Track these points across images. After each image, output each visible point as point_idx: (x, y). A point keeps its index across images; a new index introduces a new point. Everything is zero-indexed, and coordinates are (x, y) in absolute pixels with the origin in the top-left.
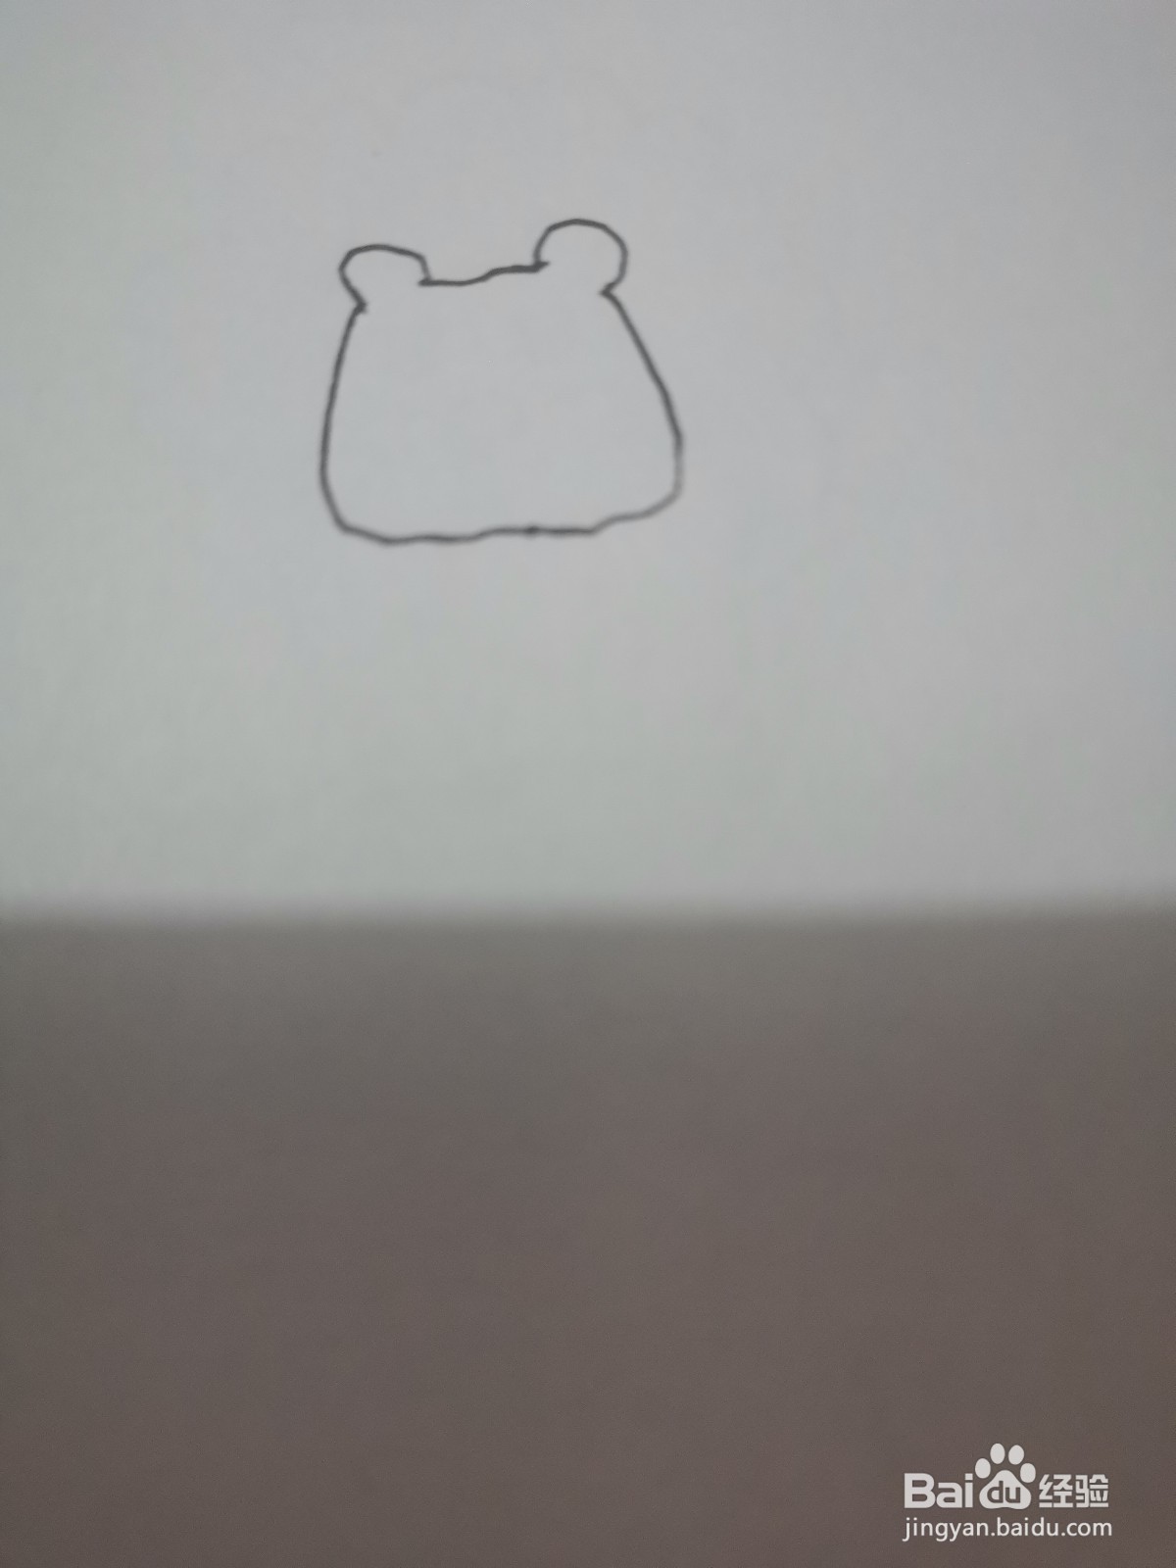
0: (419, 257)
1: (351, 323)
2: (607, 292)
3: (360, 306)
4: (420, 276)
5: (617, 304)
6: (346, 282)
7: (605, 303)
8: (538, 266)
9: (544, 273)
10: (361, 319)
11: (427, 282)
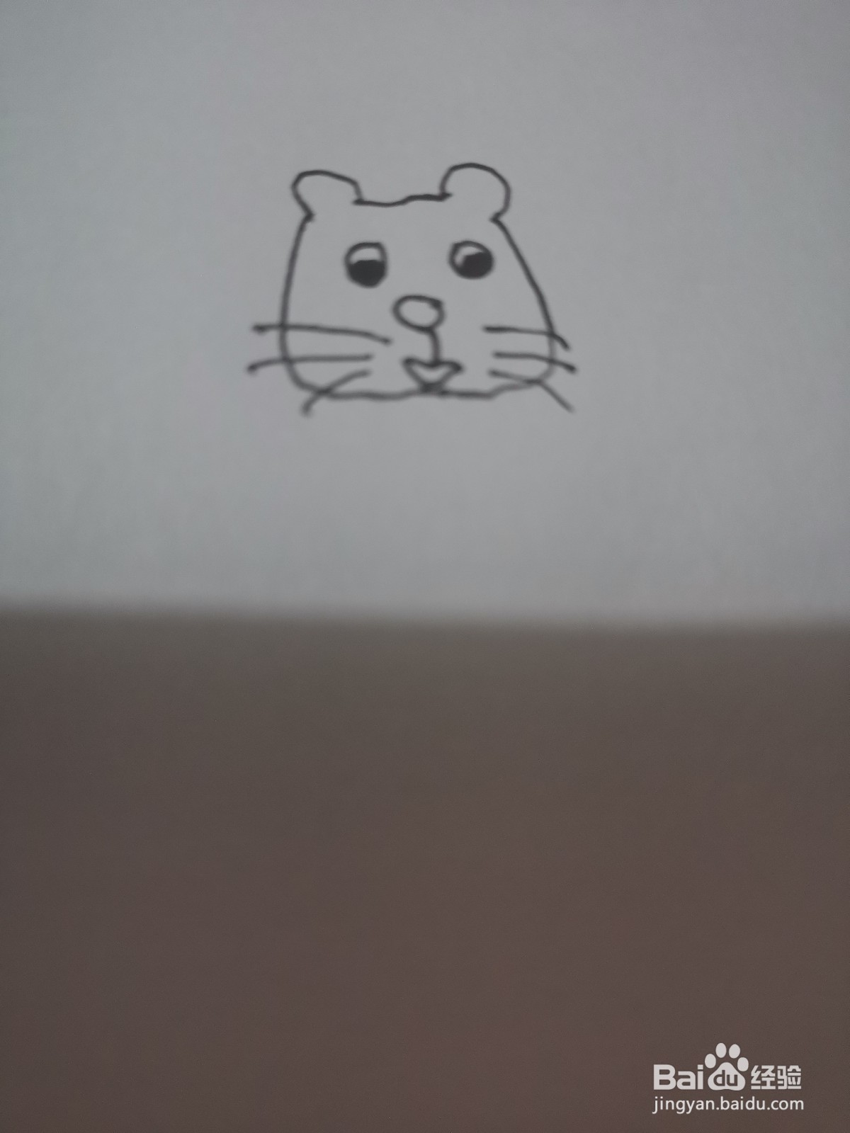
0: (353, 182)
1: (302, 229)
2: (496, 219)
3: (309, 216)
4: (354, 197)
5: (503, 228)
6: (298, 197)
7: (494, 227)
8: (443, 196)
9: (448, 202)
10: (310, 226)
11: (360, 202)
